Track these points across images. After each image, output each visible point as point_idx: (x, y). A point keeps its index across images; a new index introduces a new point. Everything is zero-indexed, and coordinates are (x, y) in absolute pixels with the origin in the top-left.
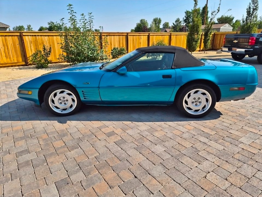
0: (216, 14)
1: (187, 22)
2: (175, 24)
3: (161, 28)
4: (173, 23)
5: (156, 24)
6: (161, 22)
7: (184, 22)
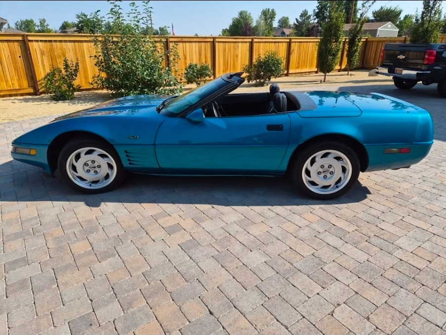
0: (370, 6)
1: (320, 16)
2: (300, 20)
3: (275, 28)
4: (296, 19)
5: (266, 19)
6: (276, 16)
7: (315, 17)
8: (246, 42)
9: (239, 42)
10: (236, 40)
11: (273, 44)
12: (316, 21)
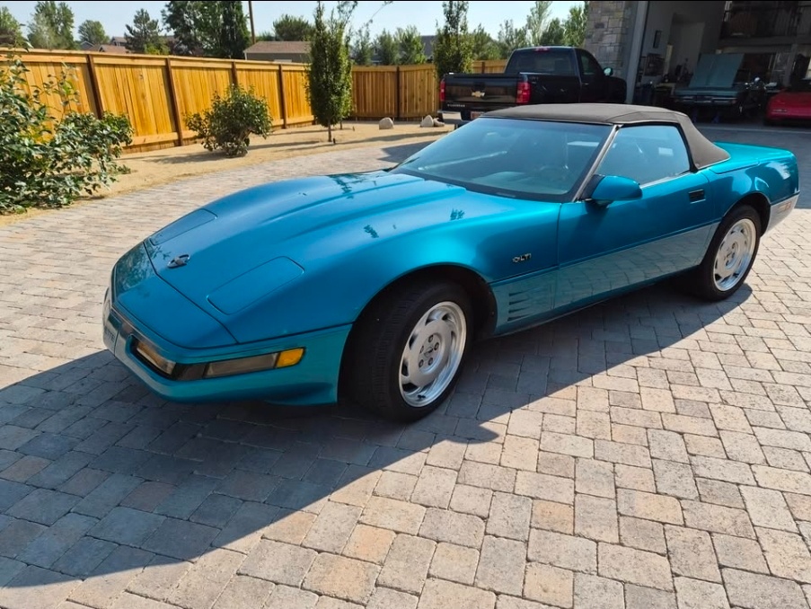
0: (350, 12)
2: (137, 30)
3: (77, 42)
4: (128, 27)
5: (52, 24)
7: (168, 25)
8: (155, 67)
9: (141, 66)
10: (136, 62)
11: (205, 72)
12: (172, 32)
